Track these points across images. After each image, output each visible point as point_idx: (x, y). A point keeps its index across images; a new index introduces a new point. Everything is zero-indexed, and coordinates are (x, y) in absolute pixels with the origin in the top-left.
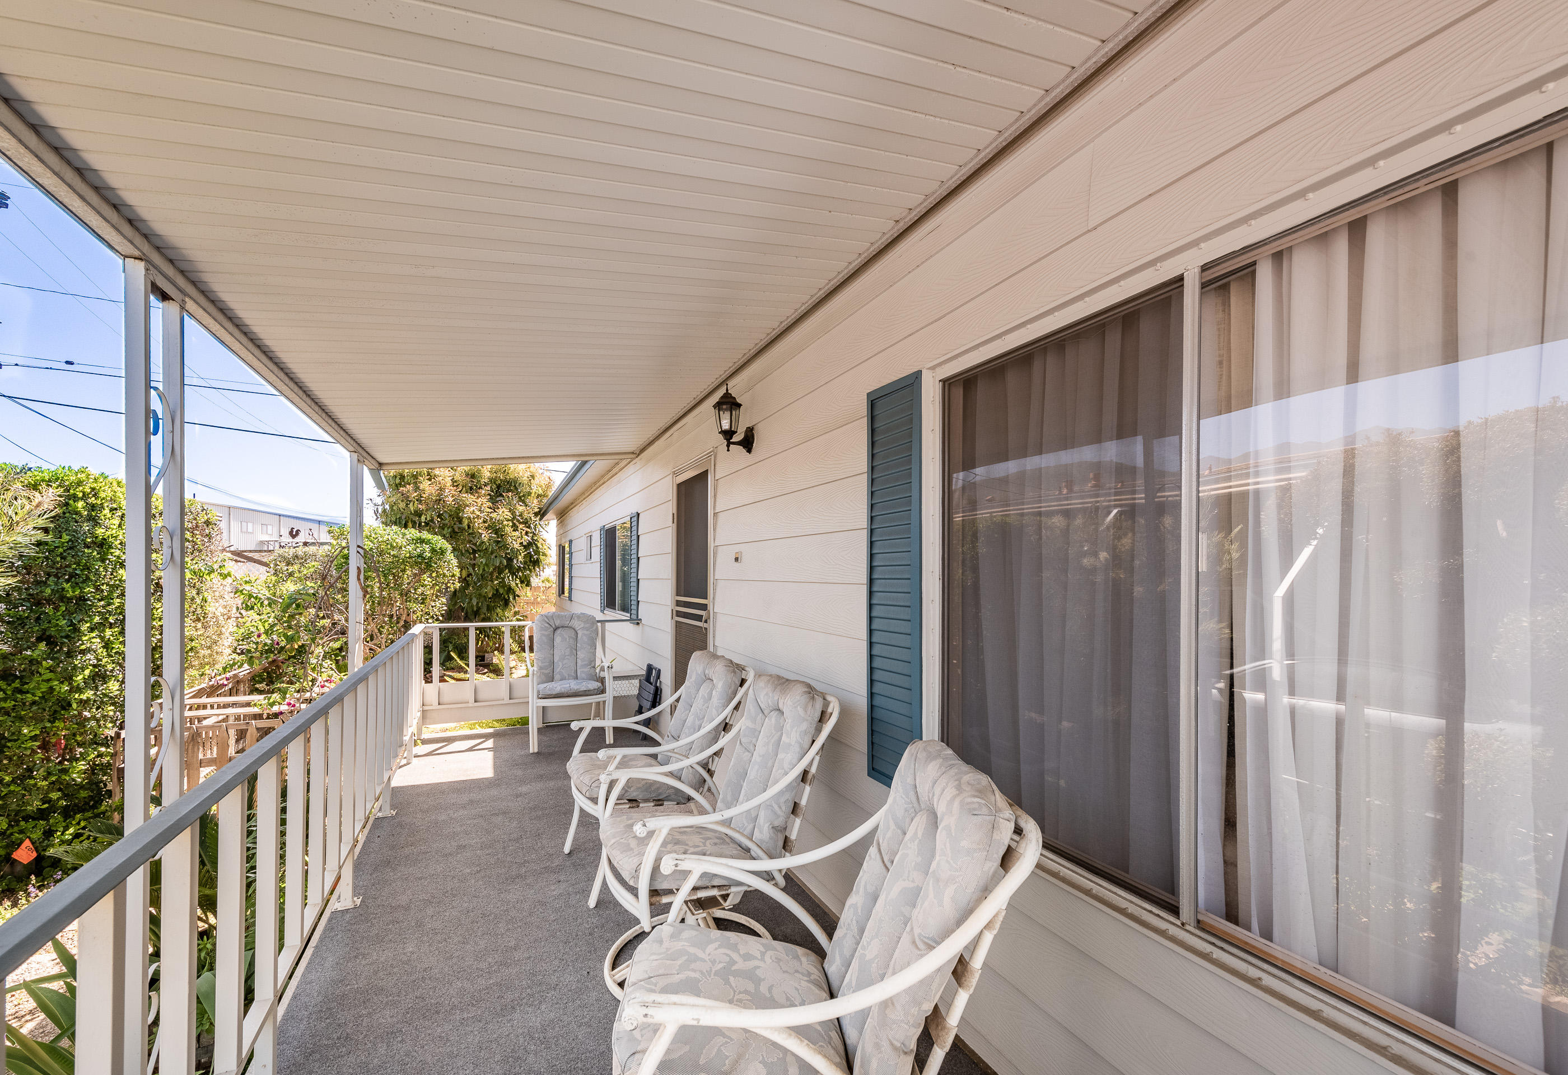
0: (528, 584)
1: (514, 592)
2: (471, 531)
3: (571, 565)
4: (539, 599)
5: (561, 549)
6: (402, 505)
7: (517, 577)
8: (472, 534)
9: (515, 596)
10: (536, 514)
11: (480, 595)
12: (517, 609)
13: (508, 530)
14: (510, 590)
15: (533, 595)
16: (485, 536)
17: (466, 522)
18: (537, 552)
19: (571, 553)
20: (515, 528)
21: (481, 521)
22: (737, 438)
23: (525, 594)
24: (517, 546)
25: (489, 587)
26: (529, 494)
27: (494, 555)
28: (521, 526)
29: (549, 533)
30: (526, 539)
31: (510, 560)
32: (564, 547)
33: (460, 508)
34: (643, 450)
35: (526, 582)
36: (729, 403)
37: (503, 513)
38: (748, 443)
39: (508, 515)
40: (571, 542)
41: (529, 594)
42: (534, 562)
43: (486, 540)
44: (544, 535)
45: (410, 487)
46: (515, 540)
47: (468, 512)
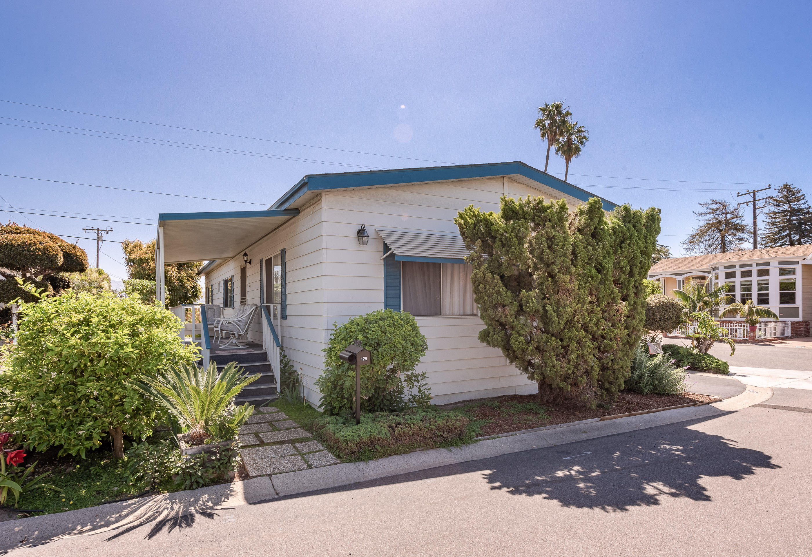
3: (212, 295)
5: (207, 289)
6: (142, 272)
10: (197, 274)
13: (186, 281)
16: (176, 283)
17: (168, 278)
18: (196, 291)
19: (212, 291)
20: (188, 280)
21: (174, 277)
22: (248, 262)
24: (189, 288)
26: (193, 265)
27: (180, 291)
28: (191, 279)
29: (202, 282)
30: (193, 284)
31: (186, 294)
32: (209, 288)
34: (234, 257)
36: (246, 255)
37: (183, 274)
38: (250, 263)
39: (185, 274)
40: (212, 285)
42: (195, 295)
44: (199, 283)
45: (146, 264)
46: (188, 285)
47: (169, 274)
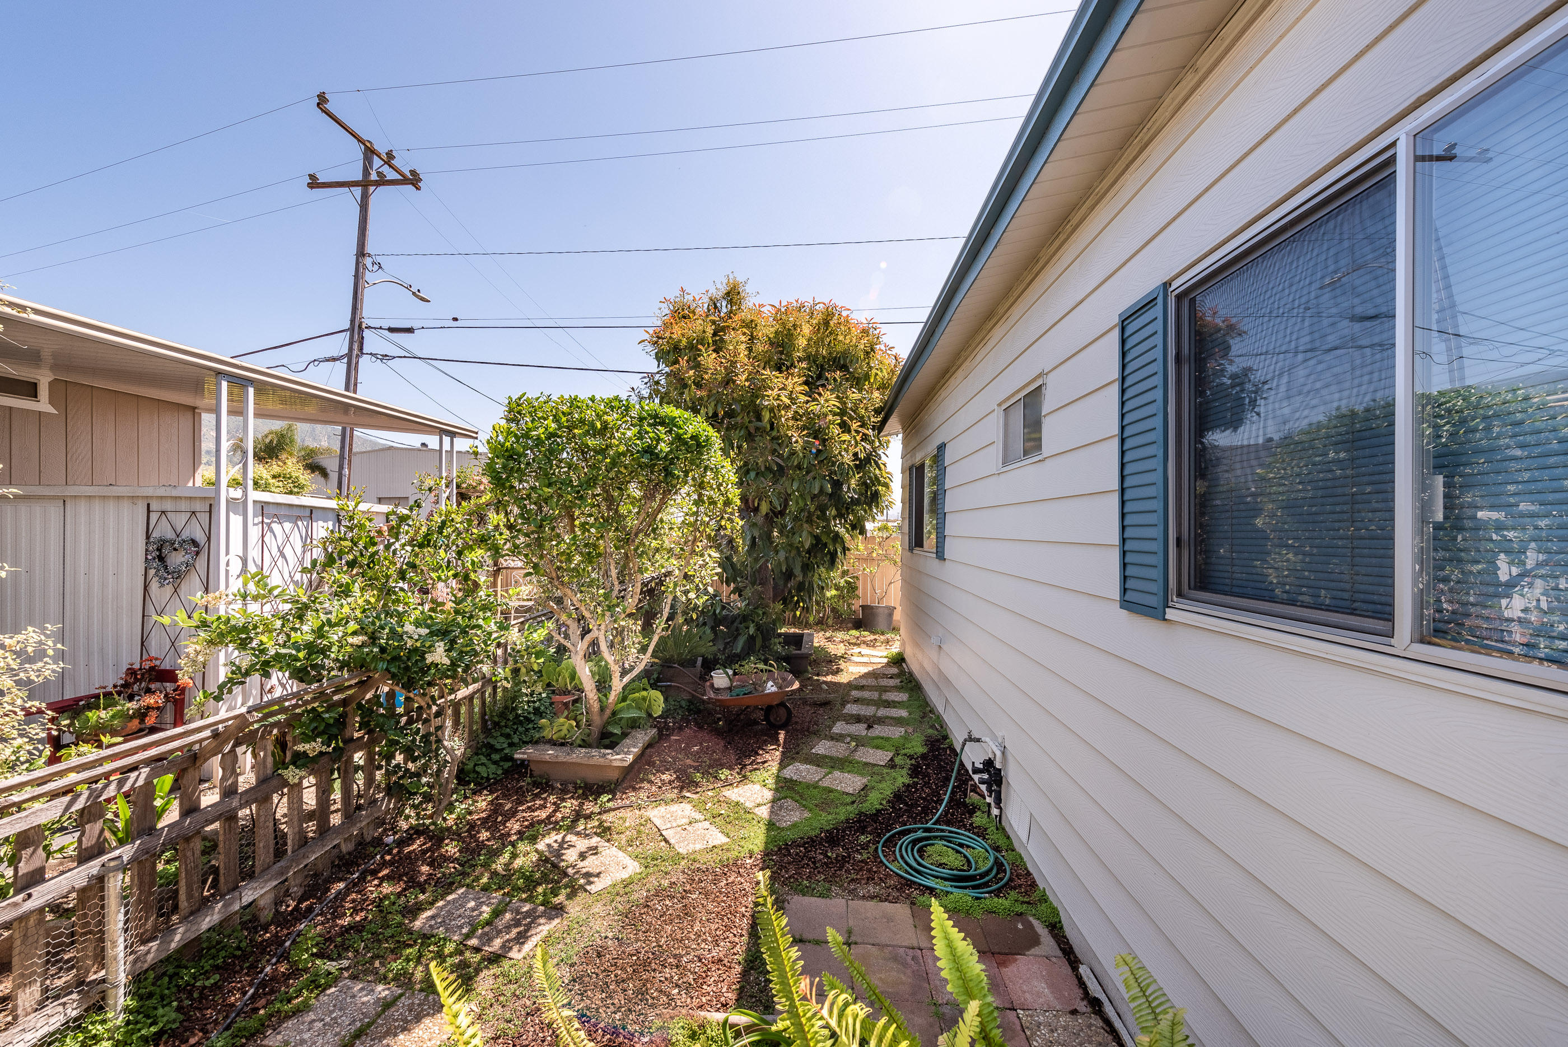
0: (863, 531)
1: (843, 542)
2: (774, 433)
4: (874, 555)
5: (914, 473)
7: (846, 521)
8: (778, 438)
9: (845, 550)
11: (791, 545)
12: (845, 568)
13: (835, 431)
14: (837, 538)
15: (866, 548)
16: (797, 439)
17: (766, 416)
18: (876, 479)
21: (790, 414)
23: (857, 546)
25: (804, 534)
27: (812, 474)
31: (837, 485)
32: (920, 468)
33: (757, 390)
35: (858, 527)
39: (834, 406)
41: (861, 547)
42: (871, 496)
43: (798, 447)
46: (845, 449)
47: (770, 399)
